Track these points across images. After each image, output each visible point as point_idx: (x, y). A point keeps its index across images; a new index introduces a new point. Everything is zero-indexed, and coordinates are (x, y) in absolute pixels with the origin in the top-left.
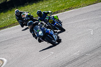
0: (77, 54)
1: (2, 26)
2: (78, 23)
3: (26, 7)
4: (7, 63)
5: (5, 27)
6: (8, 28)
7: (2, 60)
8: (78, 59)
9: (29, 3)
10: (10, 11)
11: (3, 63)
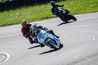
0: (77, 57)
1: (10, 23)
2: (81, 28)
3: (34, 7)
4: (10, 58)
5: (12, 24)
6: (15, 25)
7: (5, 55)
8: (77, 62)
9: (38, 3)
10: (19, 9)
11: (6, 58)
